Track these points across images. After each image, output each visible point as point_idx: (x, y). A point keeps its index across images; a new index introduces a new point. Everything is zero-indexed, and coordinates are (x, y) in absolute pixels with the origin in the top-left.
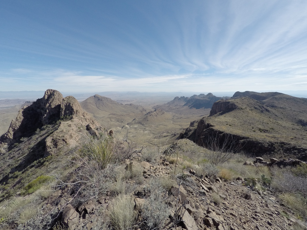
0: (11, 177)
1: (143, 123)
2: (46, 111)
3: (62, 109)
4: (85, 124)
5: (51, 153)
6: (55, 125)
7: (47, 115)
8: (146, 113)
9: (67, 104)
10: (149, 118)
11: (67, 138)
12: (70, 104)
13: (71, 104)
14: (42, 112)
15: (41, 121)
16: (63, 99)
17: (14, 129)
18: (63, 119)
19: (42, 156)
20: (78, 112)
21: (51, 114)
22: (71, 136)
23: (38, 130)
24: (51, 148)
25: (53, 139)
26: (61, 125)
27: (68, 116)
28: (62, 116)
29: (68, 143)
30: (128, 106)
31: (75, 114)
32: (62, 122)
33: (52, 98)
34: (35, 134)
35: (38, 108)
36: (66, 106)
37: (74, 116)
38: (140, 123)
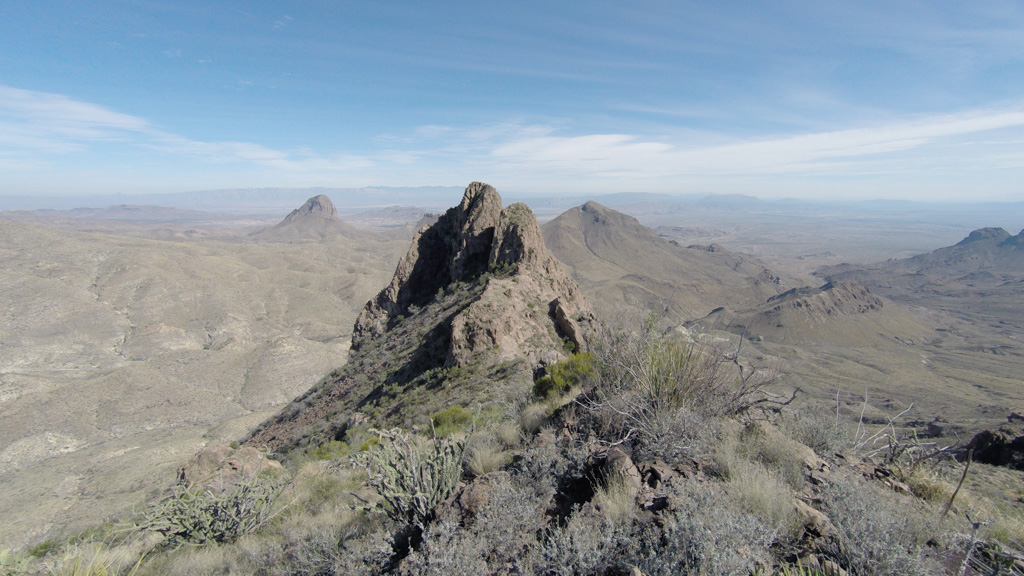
0: (386, 394)
1: (753, 334)
2: (460, 243)
3: (497, 243)
4: (548, 295)
5: (460, 360)
6: (476, 286)
7: (462, 255)
8: (776, 294)
9: (509, 227)
10: (789, 315)
11: (498, 330)
12: (515, 227)
13: (519, 229)
14: (454, 244)
15: (448, 270)
16: (502, 213)
17: (401, 282)
18: (493, 271)
19: (441, 363)
20: (533, 255)
21: (471, 252)
22: (508, 327)
23: (441, 291)
24: (460, 347)
25: (467, 324)
26: (490, 288)
27: (506, 265)
28: (493, 261)
29: (498, 343)
30: (698, 253)
31: (525, 261)
32: (493, 281)
33: (477, 206)
34: (433, 300)
35: (448, 233)
36: (506, 233)
37: (522, 267)
38: (739, 328)
